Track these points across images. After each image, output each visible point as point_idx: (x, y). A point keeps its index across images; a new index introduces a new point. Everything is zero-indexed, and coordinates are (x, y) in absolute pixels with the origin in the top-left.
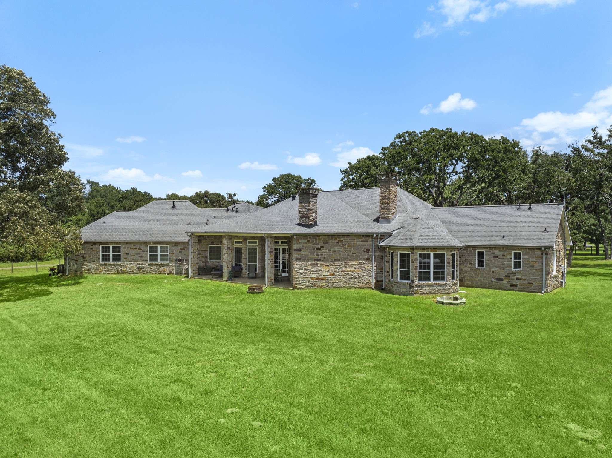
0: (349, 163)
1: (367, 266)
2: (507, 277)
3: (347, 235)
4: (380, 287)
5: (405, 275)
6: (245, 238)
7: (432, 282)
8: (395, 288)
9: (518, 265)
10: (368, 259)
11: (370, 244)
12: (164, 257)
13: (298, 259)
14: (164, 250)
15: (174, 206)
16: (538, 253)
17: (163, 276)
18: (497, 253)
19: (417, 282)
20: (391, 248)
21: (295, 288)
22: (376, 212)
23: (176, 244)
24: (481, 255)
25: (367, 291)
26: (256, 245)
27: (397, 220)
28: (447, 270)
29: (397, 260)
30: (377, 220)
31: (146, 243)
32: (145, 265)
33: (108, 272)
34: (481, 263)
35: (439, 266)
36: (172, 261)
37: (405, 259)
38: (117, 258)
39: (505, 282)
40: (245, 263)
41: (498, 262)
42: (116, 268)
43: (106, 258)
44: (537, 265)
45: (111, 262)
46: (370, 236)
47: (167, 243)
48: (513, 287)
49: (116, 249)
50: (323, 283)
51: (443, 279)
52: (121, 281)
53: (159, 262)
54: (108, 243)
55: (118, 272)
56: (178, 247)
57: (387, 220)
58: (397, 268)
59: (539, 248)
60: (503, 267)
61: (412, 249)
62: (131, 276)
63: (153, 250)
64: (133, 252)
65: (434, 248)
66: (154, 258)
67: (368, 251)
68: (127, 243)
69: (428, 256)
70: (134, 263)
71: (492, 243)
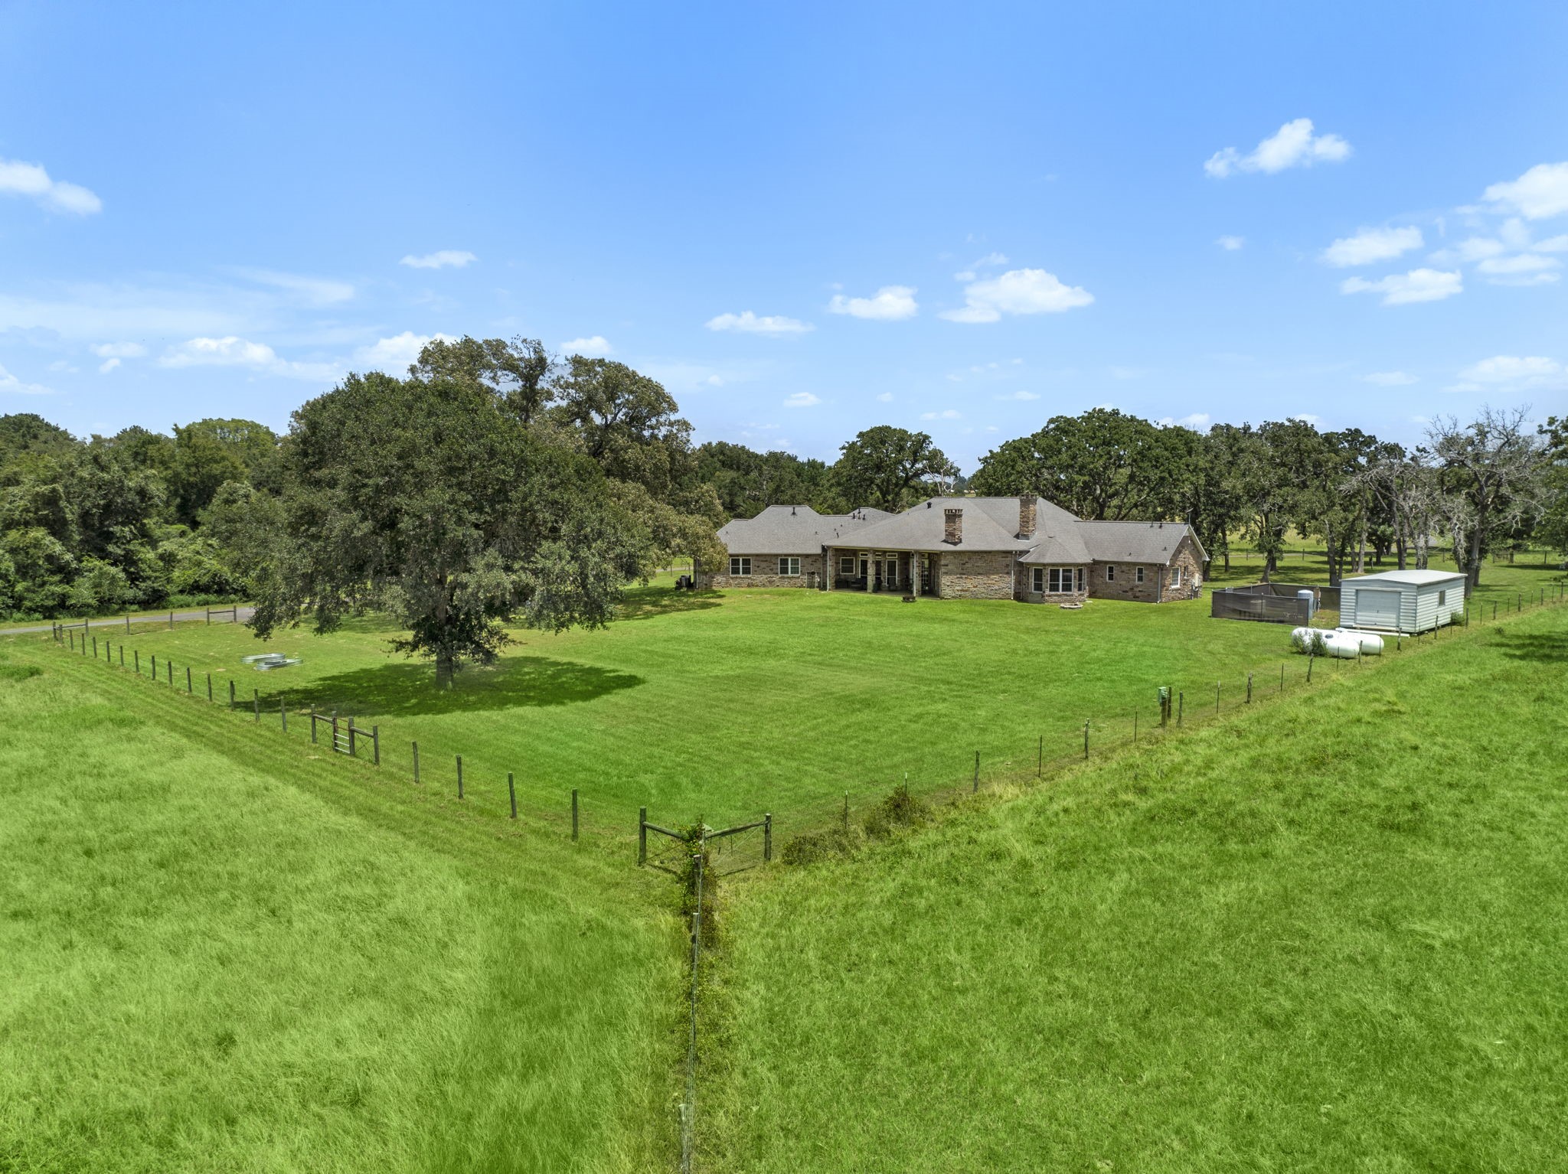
0: (991, 451)
1: (1007, 579)
2: (1132, 589)
3: (990, 552)
4: (1019, 597)
5: (1038, 587)
6: (884, 552)
7: (1060, 592)
8: (1030, 598)
9: (1140, 579)
10: (1007, 573)
11: (1009, 560)
12: (795, 570)
13: (946, 573)
14: (795, 562)
15: (794, 513)
16: (1155, 569)
17: (794, 589)
18: (1124, 568)
19: (1047, 592)
20: (1028, 564)
21: (942, 598)
22: (1017, 528)
23: (807, 556)
24: (1111, 570)
25: (1006, 601)
26: (896, 558)
27: (1037, 537)
28: (1074, 583)
29: (1032, 574)
30: (1017, 536)
31: (777, 555)
32: (776, 578)
33: (739, 585)
34: (1111, 577)
35: (1067, 579)
36: (803, 574)
37: (1039, 574)
38: (746, 571)
39: (1130, 593)
40: (885, 576)
41: (1125, 576)
42: (747, 581)
43: (736, 571)
44: (1155, 579)
45: (741, 575)
46: (1010, 552)
47: (798, 555)
48: (1136, 598)
49: (746, 562)
50: (967, 594)
51: (1070, 590)
52: (750, 593)
53: (790, 574)
54: (738, 555)
55: (749, 586)
56: (810, 560)
57: (1026, 537)
58: (1032, 581)
59: (1156, 565)
60: (1128, 580)
61: (1044, 565)
62: (763, 589)
63: (784, 562)
64: (763, 565)
65: (1062, 565)
66: (784, 571)
67: (1007, 566)
68: (757, 555)
69: (1070, 571)
70: (765, 576)
71: (1120, 560)
